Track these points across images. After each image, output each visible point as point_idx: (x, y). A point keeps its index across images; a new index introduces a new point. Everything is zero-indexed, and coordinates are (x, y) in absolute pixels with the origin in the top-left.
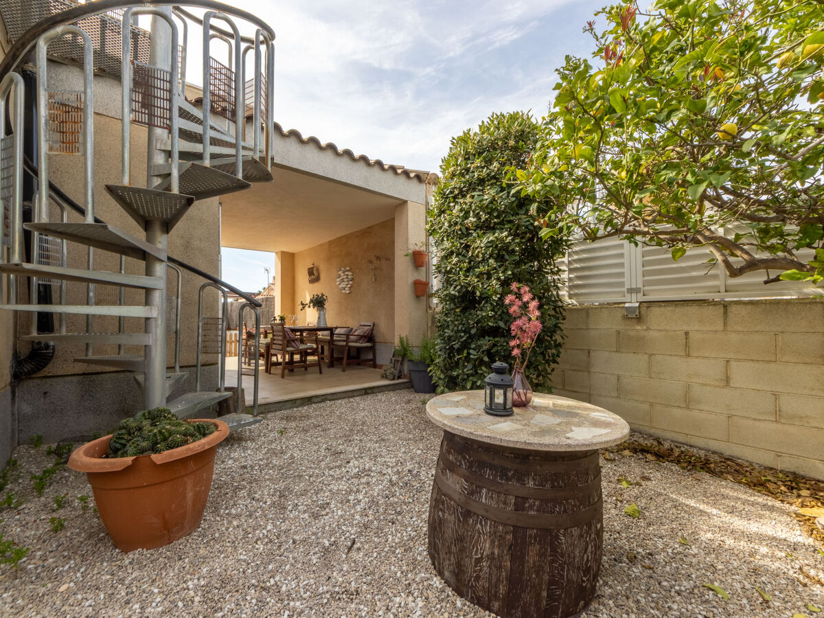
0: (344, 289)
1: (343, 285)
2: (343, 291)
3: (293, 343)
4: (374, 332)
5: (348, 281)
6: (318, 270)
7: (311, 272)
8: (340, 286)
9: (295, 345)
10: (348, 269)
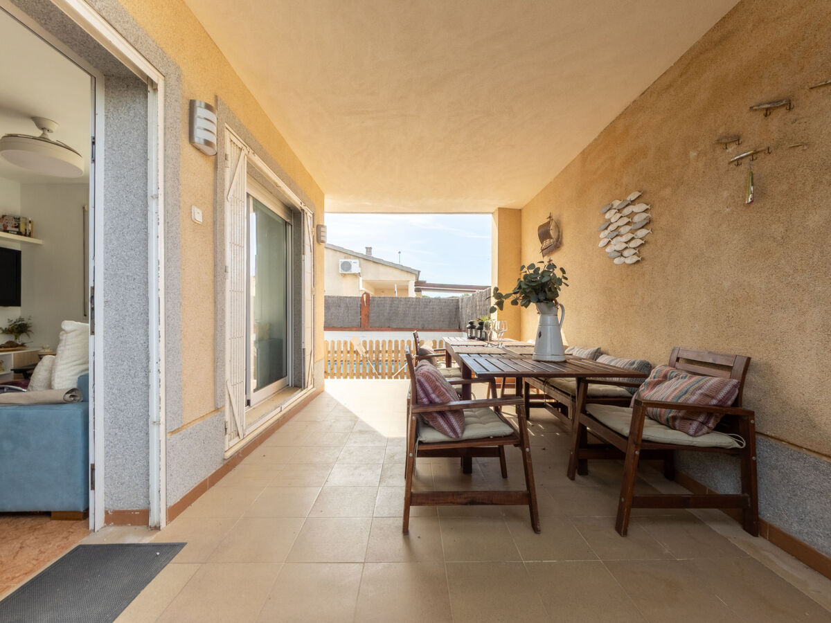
0: (621, 253)
1: (618, 244)
2: (617, 261)
3: (441, 421)
4: (748, 393)
5: (632, 231)
6: (558, 226)
7: (544, 234)
8: (608, 250)
9: (445, 426)
10: (632, 197)
